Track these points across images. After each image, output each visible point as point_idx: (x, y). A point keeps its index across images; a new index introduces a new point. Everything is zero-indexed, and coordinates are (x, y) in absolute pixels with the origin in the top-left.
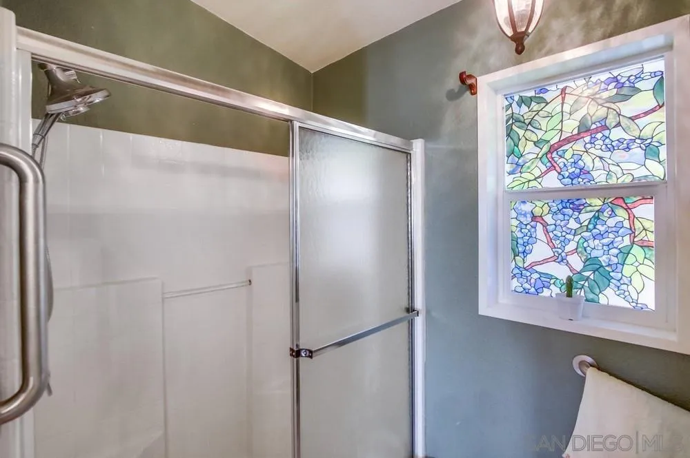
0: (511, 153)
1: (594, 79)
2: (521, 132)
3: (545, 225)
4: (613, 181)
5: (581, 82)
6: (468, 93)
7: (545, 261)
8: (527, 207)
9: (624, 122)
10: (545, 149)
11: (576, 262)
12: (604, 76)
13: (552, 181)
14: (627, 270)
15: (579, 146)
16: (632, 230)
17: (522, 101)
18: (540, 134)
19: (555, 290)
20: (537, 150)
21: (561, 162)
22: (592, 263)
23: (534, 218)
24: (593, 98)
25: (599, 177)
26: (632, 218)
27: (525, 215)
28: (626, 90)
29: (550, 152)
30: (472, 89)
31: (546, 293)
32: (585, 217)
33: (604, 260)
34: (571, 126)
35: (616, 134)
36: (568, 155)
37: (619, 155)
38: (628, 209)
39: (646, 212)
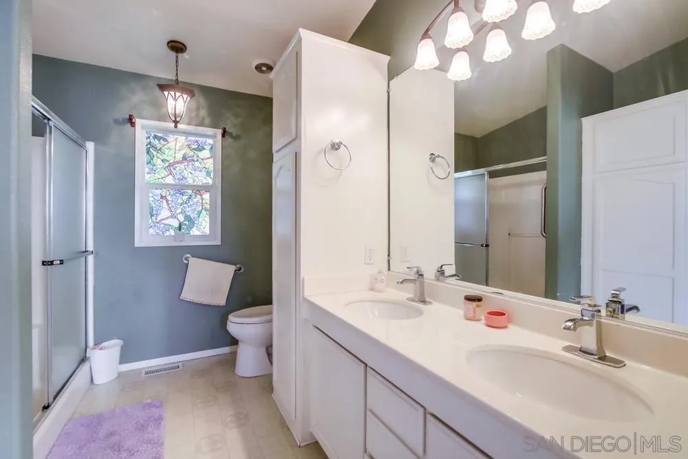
0: (149, 163)
1: (189, 138)
2: (155, 153)
3: (167, 201)
4: (195, 184)
5: (184, 138)
6: (129, 125)
7: (167, 218)
8: (159, 192)
9: (200, 160)
10: (167, 164)
11: (181, 218)
12: (193, 139)
13: (170, 180)
14: (201, 219)
15: (182, 166)
16: (202, 203)
17: (155, 137)
18: (165, 157)
19: (172, 233)
20: (163, 164)
21: (174, 171)
22: (188, 218)
23: (162, 197)
24: (189, 146)
25: (190, 181)
26: (202, 199)
27: (157, 195)
28: (200, 149)
29: (169, 166)
30: (133, 124)
31: (168, 233)
32: (185, 198)
33: (192, 216)
34: (179, 156)
35: (197, 164)
36: (177, 169)
37: (197, 173)
38: (201, 195)
39: (207, 196)
